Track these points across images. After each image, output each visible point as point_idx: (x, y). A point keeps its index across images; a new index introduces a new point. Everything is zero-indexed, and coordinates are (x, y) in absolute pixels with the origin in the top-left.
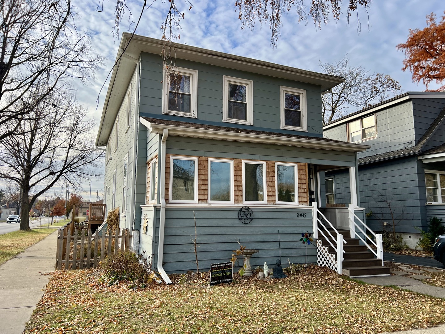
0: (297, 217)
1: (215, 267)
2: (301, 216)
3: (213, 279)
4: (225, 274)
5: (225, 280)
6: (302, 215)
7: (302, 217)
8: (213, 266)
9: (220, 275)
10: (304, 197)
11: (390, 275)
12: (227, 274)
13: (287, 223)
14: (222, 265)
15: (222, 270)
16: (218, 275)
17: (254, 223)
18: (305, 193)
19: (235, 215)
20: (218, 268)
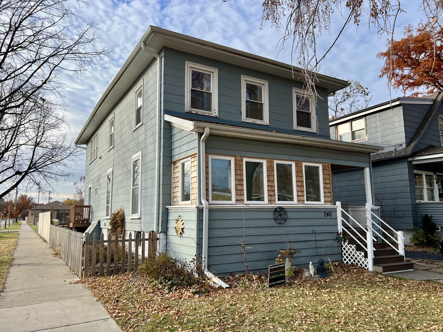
0: (325, 216)
1: (273, 269)
2: (328, 215)
3: (271, 281)
4: (280, 275)
5: (279, 282)
6: (329, 214)
7: (329, 216)
8: (270, 268)
9: (276, 276)
10: (329, 197)
11: (413, 270)
12: (281, 275)
13: (316, 222)
14: (277, 267)
15: (278, 271)
16: (275, 277)
17: (289, 223)
18: (329, 192)
19: (271, 215)
20: (275, 270)
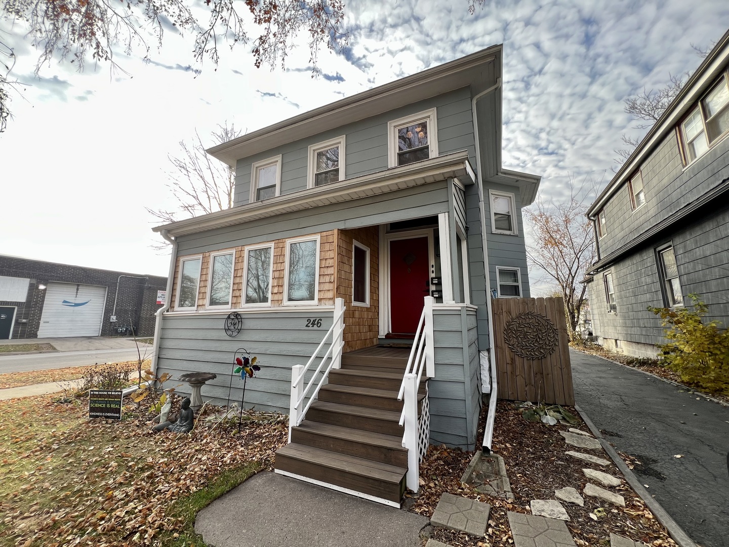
0: (307, 326)
1: (96, 394)
2: (313, 324)
3: (92, 410)
4: (110, 406)
5: (109, 414)
6: (316, 323)
7: (315, 326)
8: (92, 393)
9: (102, 405)
10: (329, 290)
11: (398, 506)
12: (113, 406)
13: (290, 337)
14: (106, 393)
15: (107, 399)
16: (101, 406)
17: (244, 336)
18: (330, 282)
19: (221, 324)
20: (97, 396)
